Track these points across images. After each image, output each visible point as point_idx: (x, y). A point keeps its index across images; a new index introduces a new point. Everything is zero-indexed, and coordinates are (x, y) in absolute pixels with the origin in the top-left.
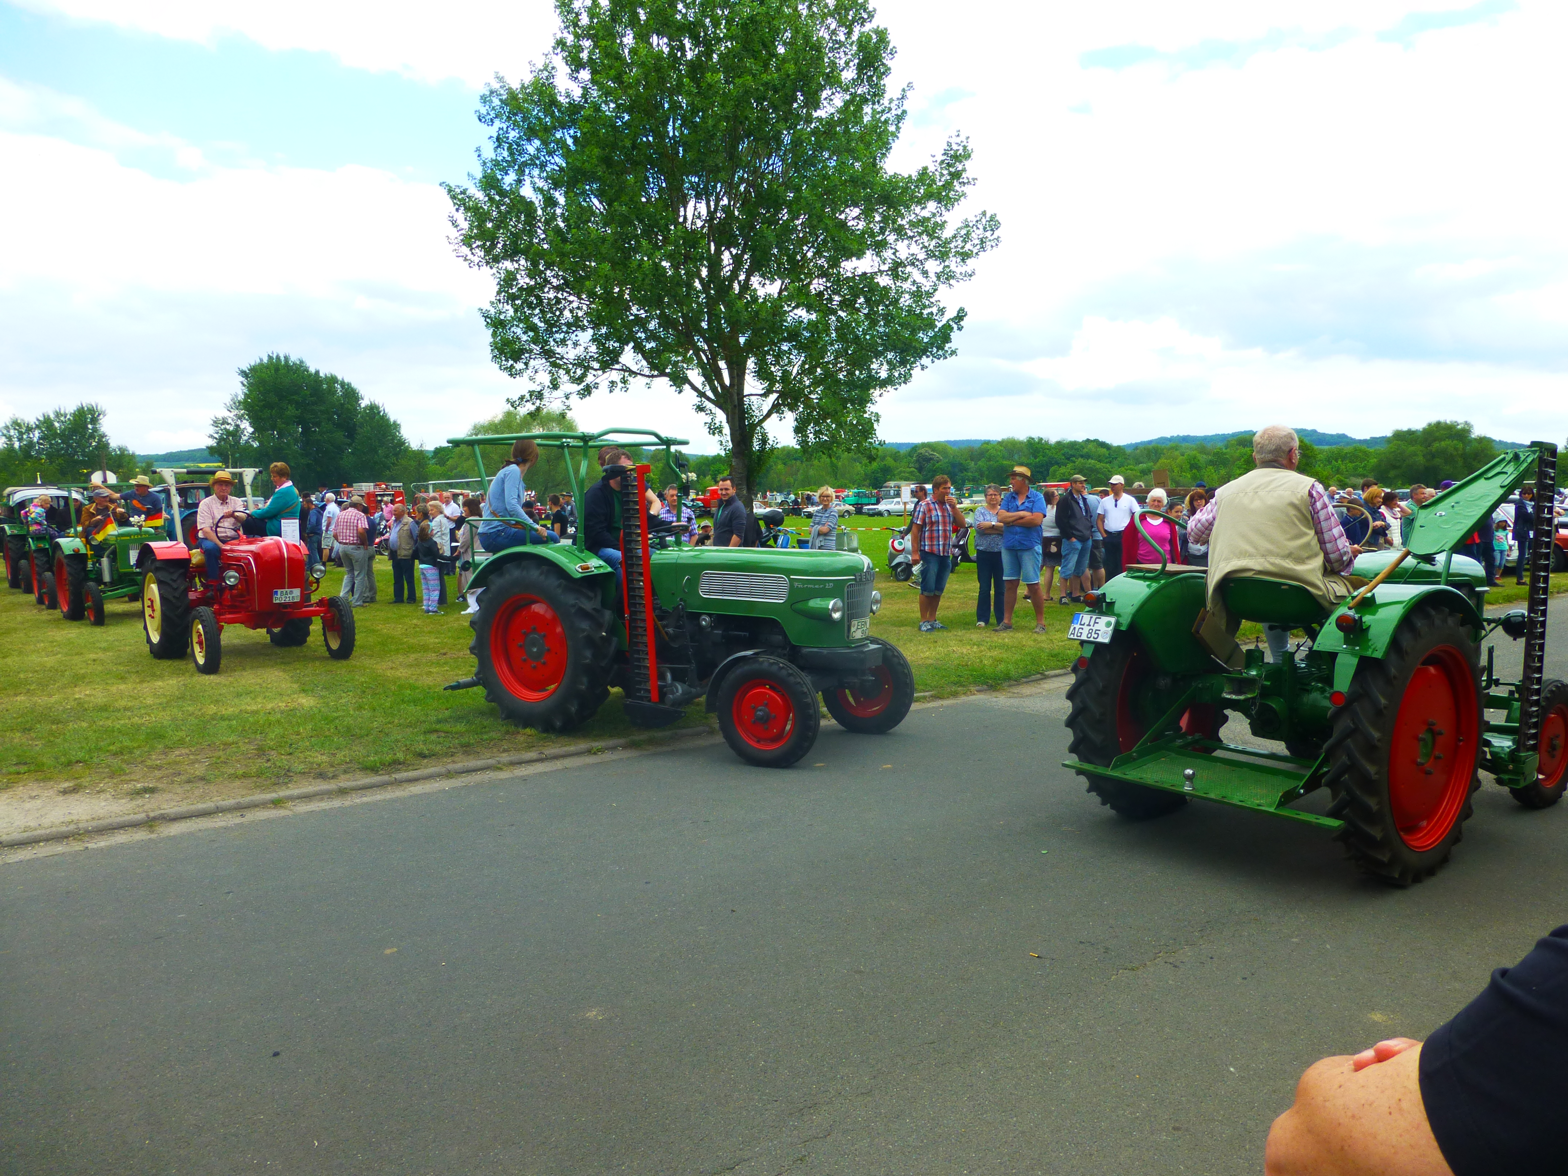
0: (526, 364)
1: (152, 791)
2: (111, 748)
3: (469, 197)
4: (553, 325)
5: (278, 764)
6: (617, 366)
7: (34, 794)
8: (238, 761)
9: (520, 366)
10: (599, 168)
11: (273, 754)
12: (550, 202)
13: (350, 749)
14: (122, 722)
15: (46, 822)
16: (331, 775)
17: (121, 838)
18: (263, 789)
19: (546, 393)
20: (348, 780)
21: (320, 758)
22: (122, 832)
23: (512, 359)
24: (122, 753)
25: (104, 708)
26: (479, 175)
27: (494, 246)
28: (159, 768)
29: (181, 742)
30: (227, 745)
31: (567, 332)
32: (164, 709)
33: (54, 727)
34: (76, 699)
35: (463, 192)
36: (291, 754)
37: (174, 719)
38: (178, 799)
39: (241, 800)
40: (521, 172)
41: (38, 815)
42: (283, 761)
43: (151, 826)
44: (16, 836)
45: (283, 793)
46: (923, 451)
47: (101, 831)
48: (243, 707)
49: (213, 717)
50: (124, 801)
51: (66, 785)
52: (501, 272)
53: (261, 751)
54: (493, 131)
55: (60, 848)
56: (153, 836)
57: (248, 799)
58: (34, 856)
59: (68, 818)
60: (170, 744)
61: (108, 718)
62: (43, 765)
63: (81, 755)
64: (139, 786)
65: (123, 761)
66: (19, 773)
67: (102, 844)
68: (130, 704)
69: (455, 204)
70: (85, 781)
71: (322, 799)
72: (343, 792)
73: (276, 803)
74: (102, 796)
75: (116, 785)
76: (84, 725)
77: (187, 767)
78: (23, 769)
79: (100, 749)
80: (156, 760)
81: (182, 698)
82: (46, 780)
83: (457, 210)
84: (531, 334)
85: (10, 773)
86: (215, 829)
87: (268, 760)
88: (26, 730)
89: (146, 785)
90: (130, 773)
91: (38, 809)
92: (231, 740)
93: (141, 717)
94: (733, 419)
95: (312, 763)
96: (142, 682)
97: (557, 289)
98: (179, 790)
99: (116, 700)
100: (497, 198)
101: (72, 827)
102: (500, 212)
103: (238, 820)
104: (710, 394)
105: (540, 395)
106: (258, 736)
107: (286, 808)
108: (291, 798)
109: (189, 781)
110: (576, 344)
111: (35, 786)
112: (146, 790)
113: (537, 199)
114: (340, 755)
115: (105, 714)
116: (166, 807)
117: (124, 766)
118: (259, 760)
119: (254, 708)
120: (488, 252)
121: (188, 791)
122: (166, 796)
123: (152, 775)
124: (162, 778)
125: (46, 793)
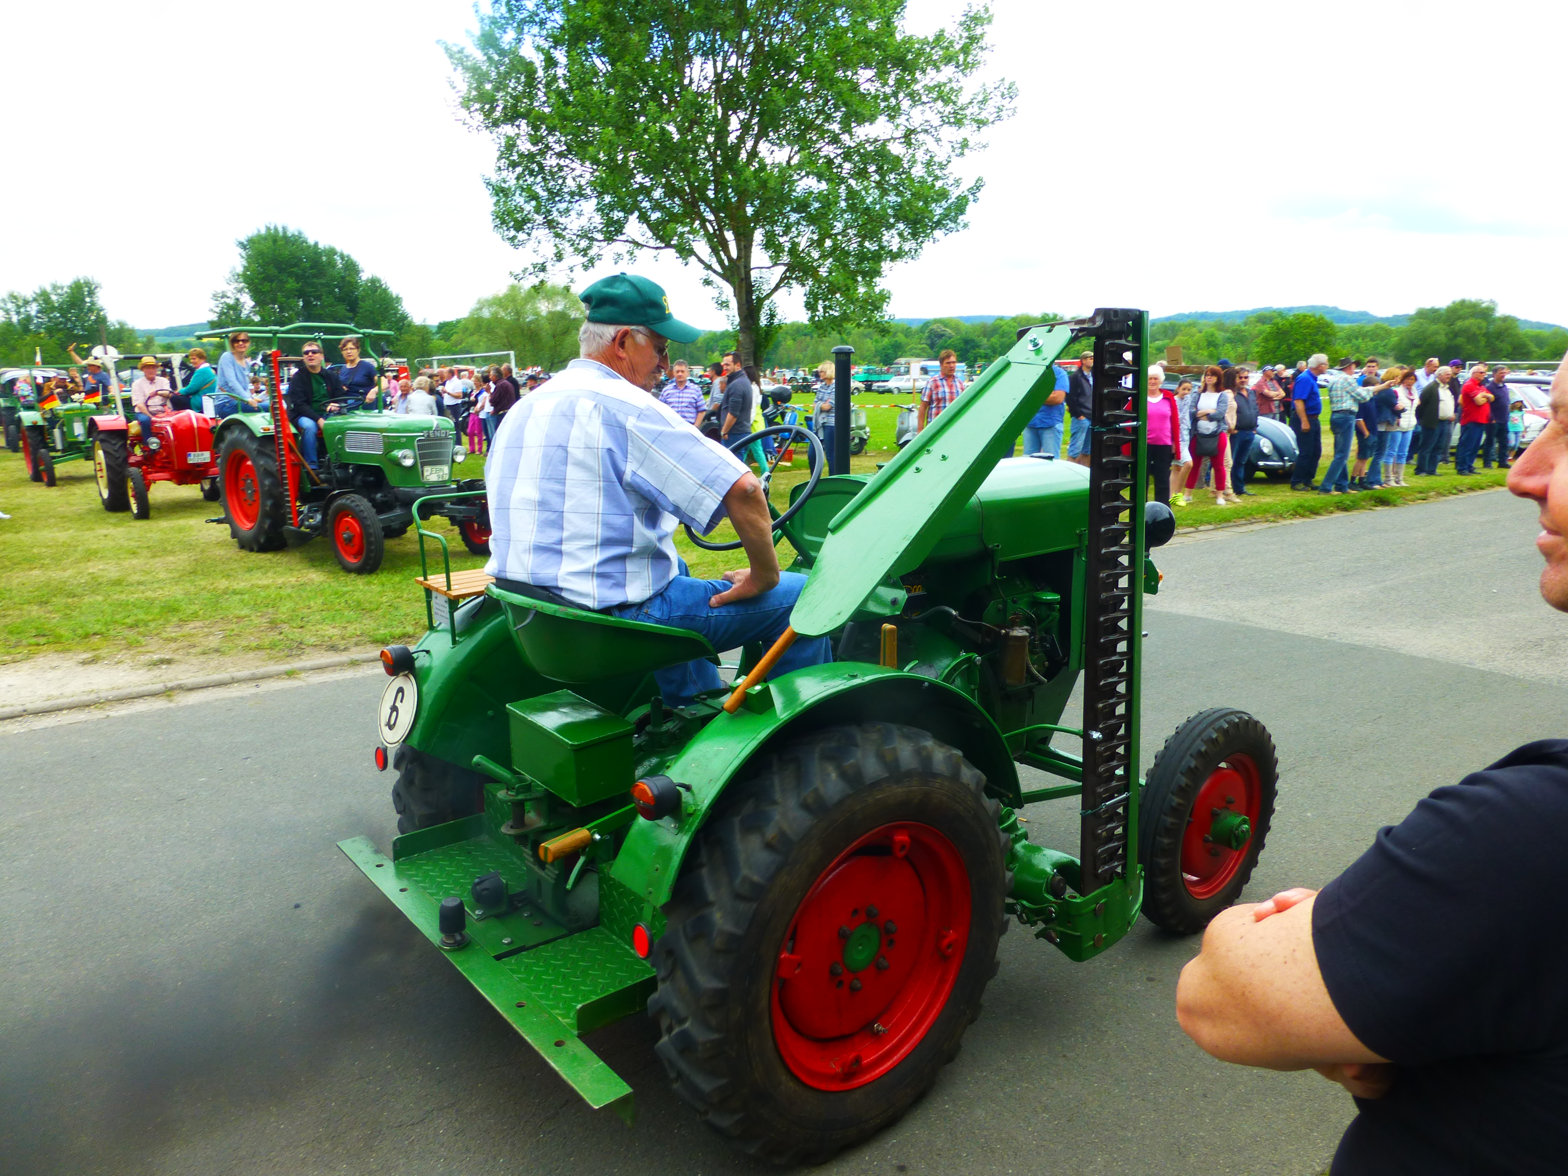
0: (529, 234)
1: (169, 662)
2: (127, 621)
3: (467, 57)
4: (557, 194)
5: (291, 637)
6: (621, 237)
7: (55, 665)
8: (251, 634)
9: (522, 236)
10: (601, 26)
11: (286, 628)
12: (551, 62)
13: (360, 623)
14: (136, 596)
15: (68, 691)
16: (342, 648)
17: (140, 707)
18: (278, 660)
19: (549, 266)
20: (360, 652)
21: (331, 632)
22: (141, 701)
23: (515, 229)
24: (137, 626)
25: (118, 583)
26: (478, 33)
27: (493, 109)
28: (175, 640)
29: (195, 615)
30: (240, 618)
31: (570, 202)
32: (177, 583)
33: (70, 600)
34: (89, 574)
35: (461, 51)
36: (302, 627)
37: (187, 593)
39: (254, 671)
40: (520, 30)
41: (59, 685)
42: (296, 634)
43: (169, 696)
44: (40, 704)
45: (296, 664)
46: (935, 327)
47: (121, 700)
48: (253, 582)
49: (225, 592)
50: (141, 672)
51: (85, 656)
52: (501, 137)
53: (273, 625)
55: (82, 716)
56: (172, 705)
57: (262, 671)
58: (59, 723)
59: (89, 688)
60: (184, 617)
61: (122, 592)
62: (61, 636)
63: (97, 628)
64: (156, 657)
65: (139, 633)
66: (38, 645)
67: (123, 712)
68: (143, 578)
69: (453, 63)
70: (103, 652)
71: (334, 671)
72: (354, 664)
73: (290, 674)
74: (121, 666)
75: (133, 657)
76: (100, 598)
77: (201, 639)
78: (43, 640)
79: (116, 622)
80: (171, 632)
81: (194, 572)
82: (65, 651)
83: (455, 69)
84: (534, 203)
85: (30, 645)
86: (231, 699)
87: (281, 633)
88: (43, 603)
89: (162, 656)
90: (146, 645)
91: (59, 679)
92: (243, 613)
93: (154, 591)
94: (740, 292)
95: (323, 636)
96: (154, 557)
97: (560, 155)
98: (195, 661)
99: (129, 575)
100: (496, 57)
101: (93, 697)
102: (499, 73)
103: (254, 690)
104: (718, 268)
105: (543, 269)
106: (270, 610)
107: (300, 679)
108: (304, 670)
109: (204, 653)
110: (580, 214)
111: (56, 656)
112: (162, 662)
113: (538, 60)
114: (351, 629)
115: (119, 588)
116: (183, 677)
117: (140, 638)
118: (272, 633)
119: (265, 582)
120: (488, 115)
121: (204, 662)
122: (183, 667)
123: (168, 647)
124: (178, 649)
125: (66, 664)
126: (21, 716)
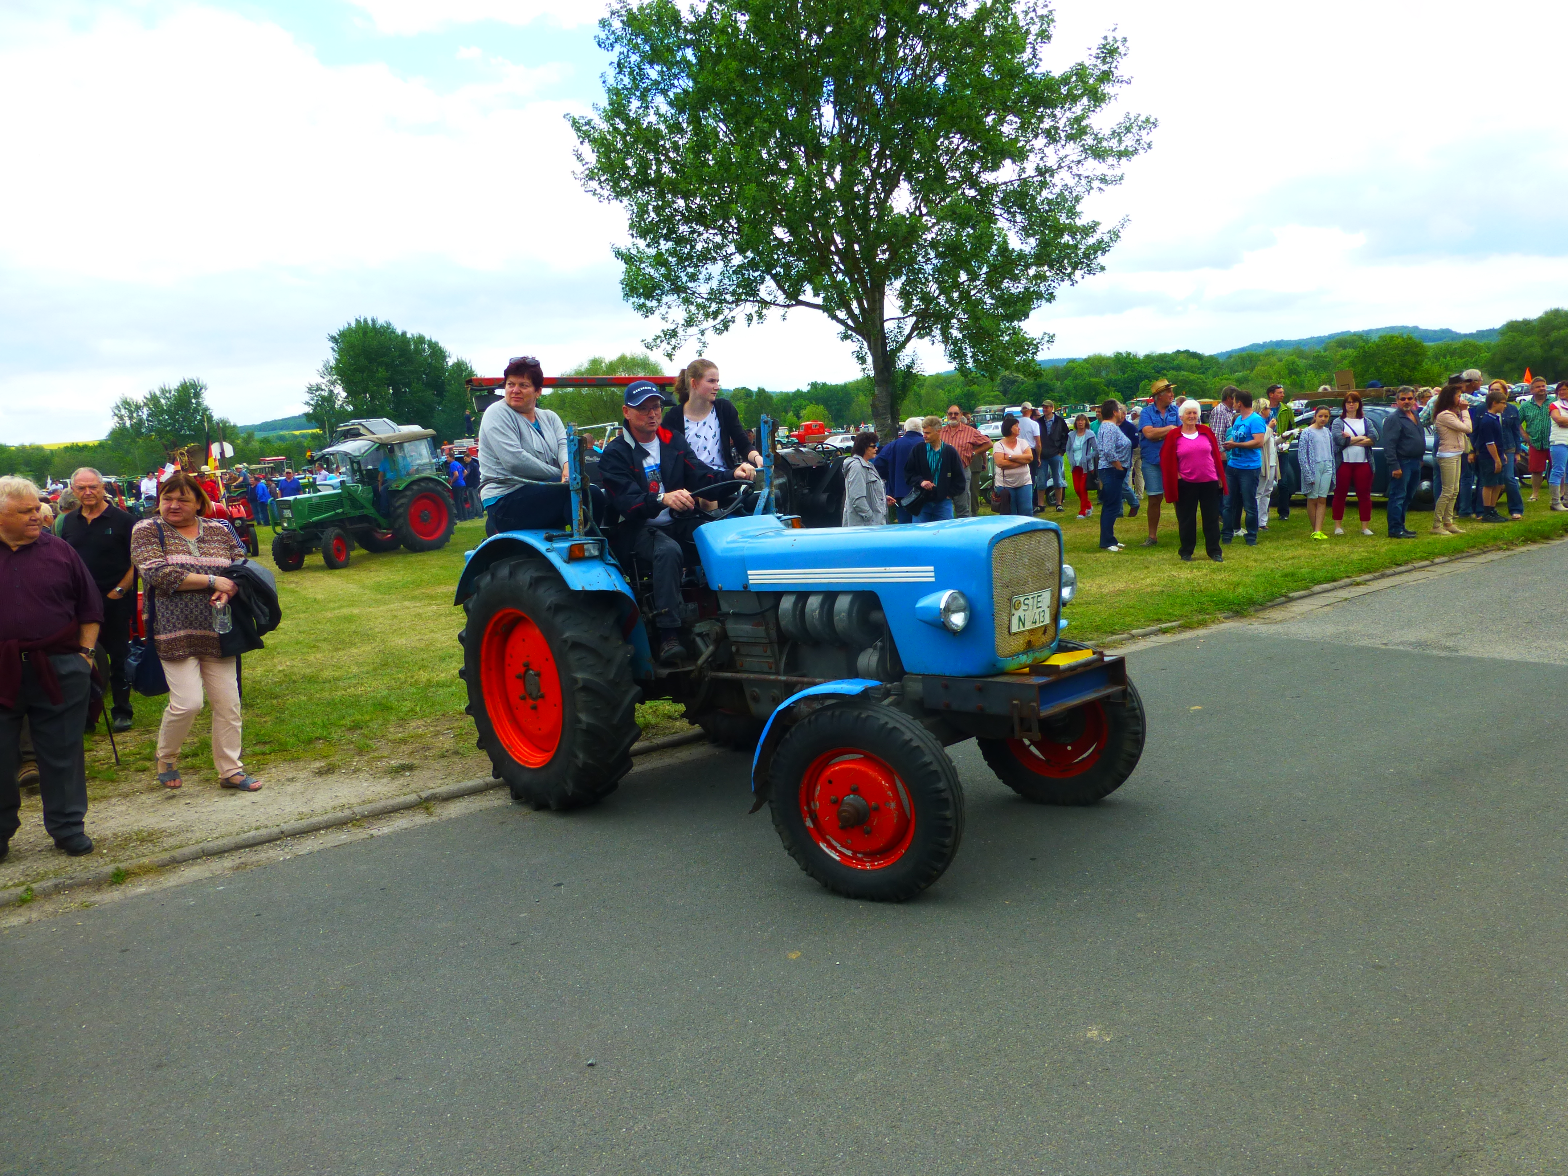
0: (659, 301)
1: (410, 768)
2: (343, 722)
3: (593, 128)
6: (753, 298)
7: (290, 776)
14: (339, 694)
15: (317, 807)
17: (400, 823)
22: (399, 815)
24: (357, 728)
25: (311, 680)
26: (604, 104)
29: (412, 712)
31: (698, 266)
32: (374, 678)
33: (275, 702)
34: (280, 671)
35: (588, 123)
37: (391, 688)
38: (440, 776)
40: (643, 98)
41: (305, 800)
43: (427, 809)
44: (294, 825)
47: (378, 815)
49: (429, 684)
50: (385, 780)
51: (318, 764)
54: (613, 56)
55: (342, 837)
56: (433, 819)
58: (322, 847)
59: (336, 803)
61: (322, 690)
63: (319, 732)
65: (365, 736)
66: (264, 754)
67: (386, 830)
68: (337, 674)
69: (579, 137)
75: (369, 762)
78: (267, 749)
79: (333, 724)
82: (295, 759)
83: (582, 143)
84: (664, 269)
89: (400, 762)
90: (377, 749)
91: (302, 793)
93: (355, 687)
94: (875, 346)
96: (337, 650)
99: (321, 670)
100: (622, 127)
101: (347, 813)
105: (674, 334)
115: (317, 686)
116: (432, 785)
117: (369, 742)
120: (615, 185)
121: (448, 767)
122: (427, 774)
123: (400, 750)
124: (412, 752)
125: (302, 775)
126: (280, 839)
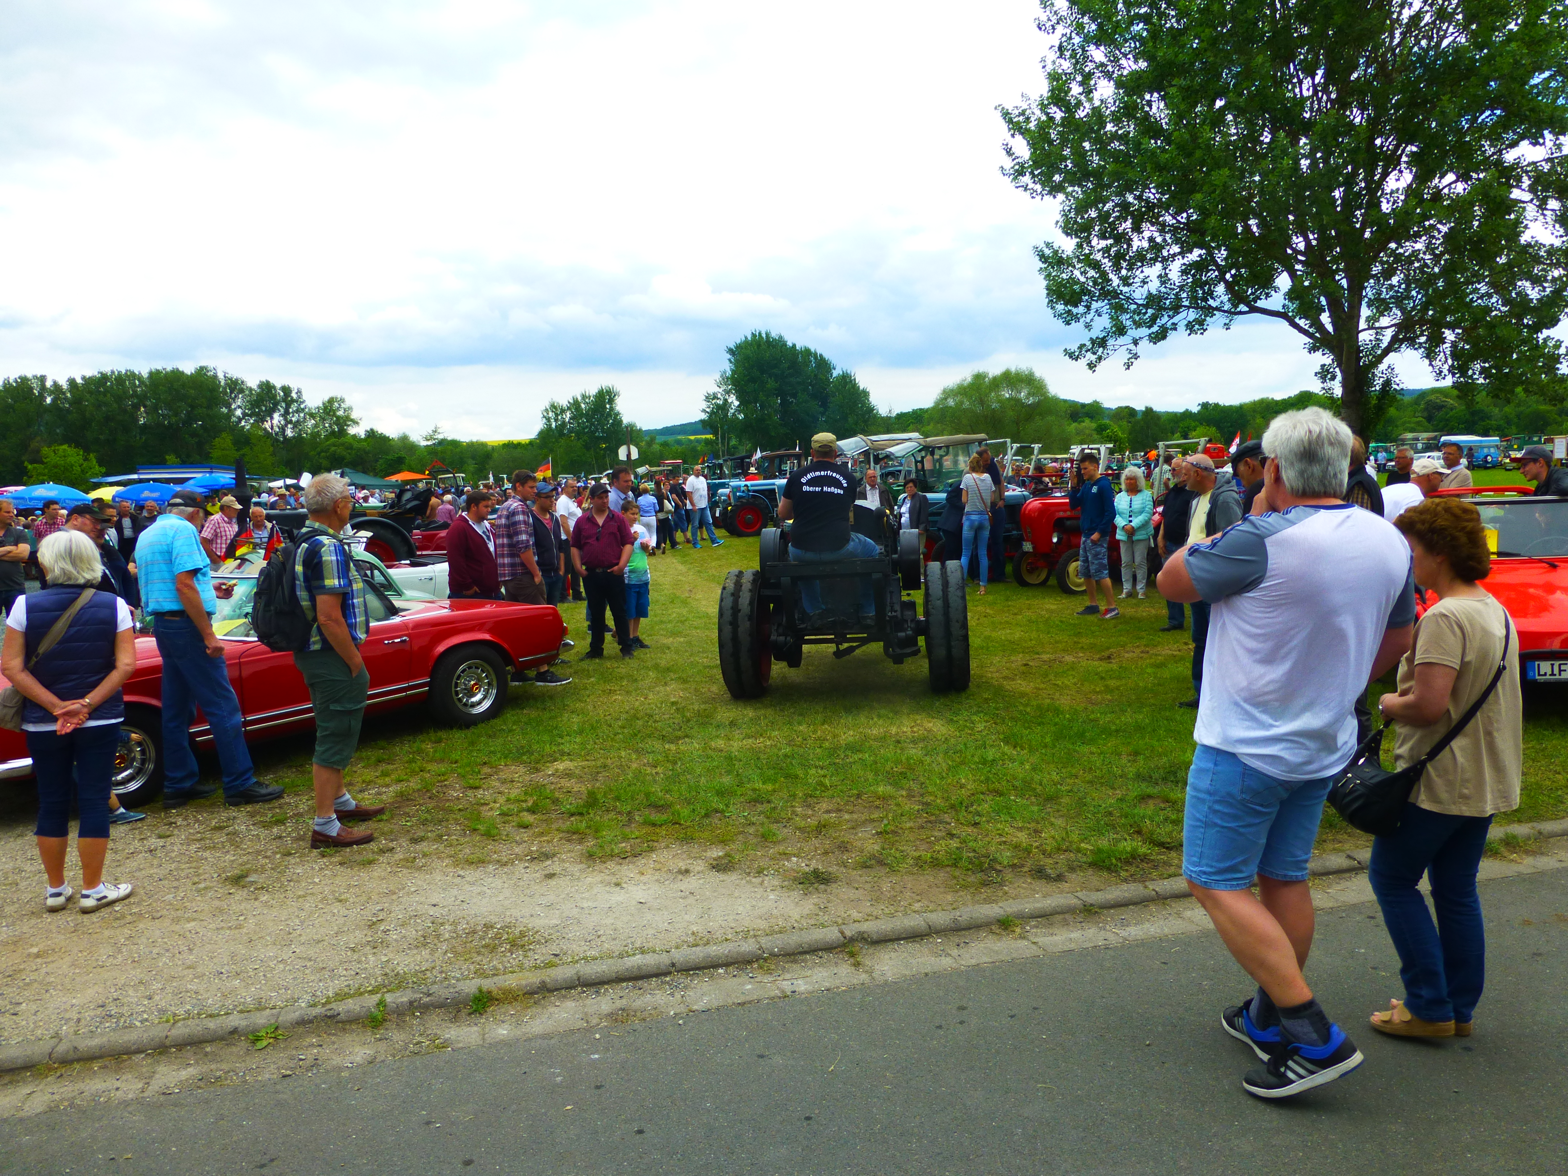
1: (825, 878)
3: (1028, 119)
5: (970, 844)
7: (683, 866)
8: (912, 832)
9: (1078, 310)
11: (953, 825)
13: (1052, 823)
16: (1054, 875)
20: (1084, 887)
21: (1020, 838)
23: (1071, 304)
28: (814, 833)
30: (882, 799)
36: (976, 825)
38: (867, 901)
39: (956, 915)
42: (974, 839)
43: (852, 955)
45: (1005, 904)
50: (796, 894)
51: (715, 853)
53: (932, 816)
54: (1055, 39)
55: (746, 986)
56: (863, 975)
57: (961, 912)
60: (809, 789)
62: (677, 812)
64: (804, 866)
66: (655, 825)
70: (734, 849)
71: (1066, 923)
72: (1089, 912)
73: (1004, 924)
74: (766, 881)
75: (775, 860)
77: (849, 835)
78: (659, 818)
80: (804, 817)
82: (689, 840)
85: (646, 824)
87: (952, 835)
90: (783, 840)
94: (1344, 360)
95: (1015, 847)
98: (860, 881)
101: (752, 944)
103: (967, 956)
105: (1103, 343)
107: (1025, 938)
108: (1022, 918)
109: (865, 866)
111: (680, 849)
112: (816, 877)
114: (1045, 835)
116: (856, 916)
117: (771, 825)
118: (939, 834)
121: (873, 884)
122: (848, 893)
123: (812, 845)
124: (827, 853)
125: (696, 866)
